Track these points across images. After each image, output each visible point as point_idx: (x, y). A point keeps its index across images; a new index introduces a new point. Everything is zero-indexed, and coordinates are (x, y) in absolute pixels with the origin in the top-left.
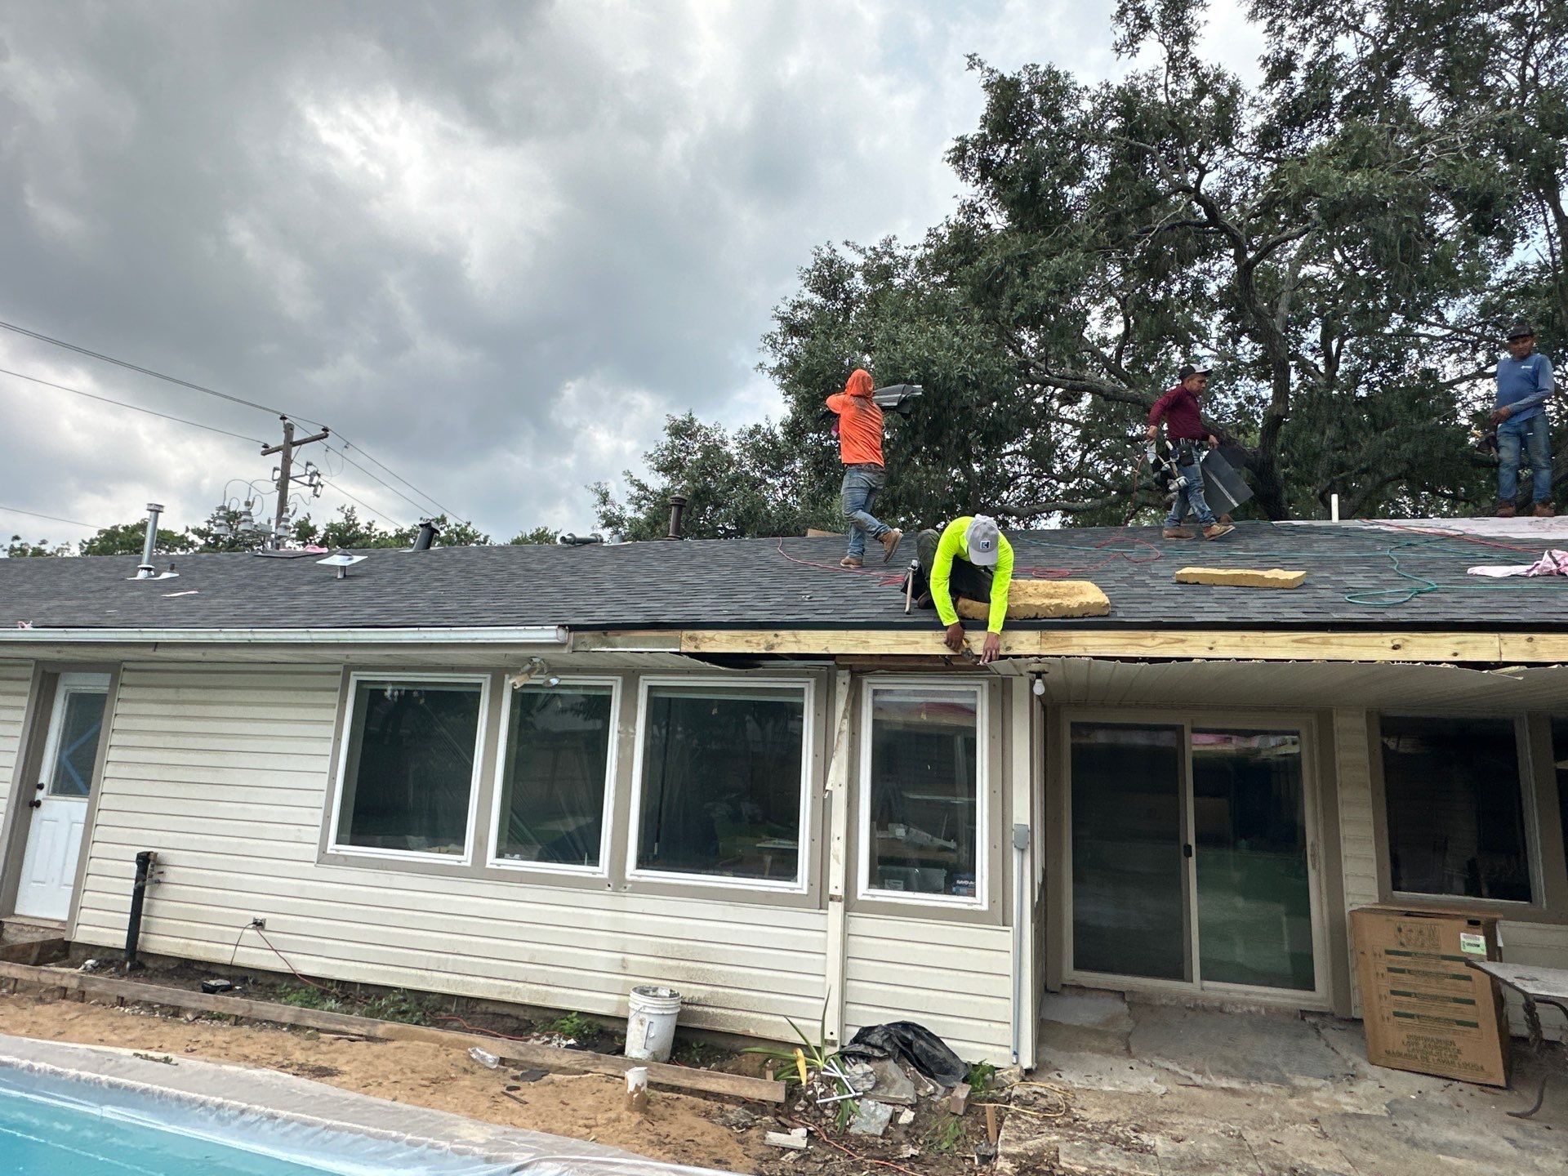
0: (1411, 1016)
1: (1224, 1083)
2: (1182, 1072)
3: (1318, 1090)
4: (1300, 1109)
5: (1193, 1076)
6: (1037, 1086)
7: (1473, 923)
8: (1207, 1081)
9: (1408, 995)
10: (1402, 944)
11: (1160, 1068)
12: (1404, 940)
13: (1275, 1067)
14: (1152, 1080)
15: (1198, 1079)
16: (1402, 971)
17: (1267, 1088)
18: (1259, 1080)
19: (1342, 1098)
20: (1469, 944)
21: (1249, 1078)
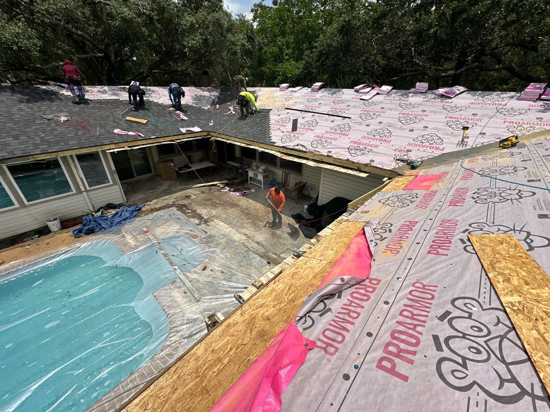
0: (167, 174)
1: (150, 192)
4: (160, 191)
5: (146, 192)
6: (129, 203)
7: (171, 162)
10: (165, 166)
13: (154, 187)
14: (141, 195)
19: (163, 188)
20: (172, 165)
21: (153, 190)
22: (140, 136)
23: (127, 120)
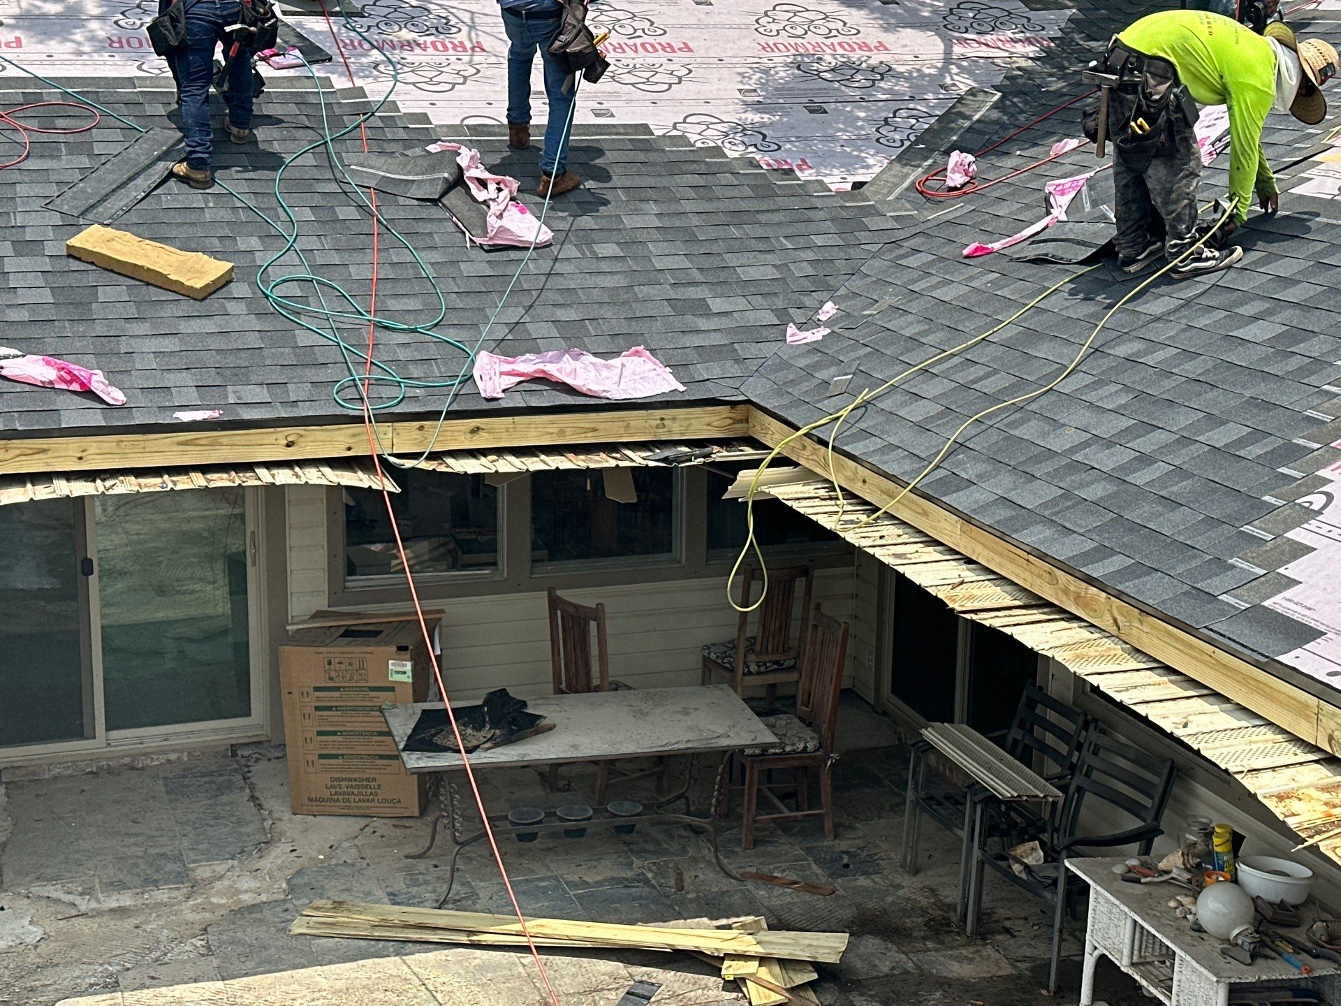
0: (336, 757)
1: (113, 901)
2: (68, 898)
3: (221, 877)
4: (191, 917)
5: (77, 900)
7: (402, 649)
8: (94, 905)
9: (334, 733)
10: (331, 679)
11: (40, 897)
12: (333, 674)
13: (179, 858)
14: (26, 922)
15: (84, 904)
16: (329, 708)
17: (162, 895)
18: (156, 883)
19: (247, 883)
20: (397, 672)
22: (88, 393)
23: (74, 254)
